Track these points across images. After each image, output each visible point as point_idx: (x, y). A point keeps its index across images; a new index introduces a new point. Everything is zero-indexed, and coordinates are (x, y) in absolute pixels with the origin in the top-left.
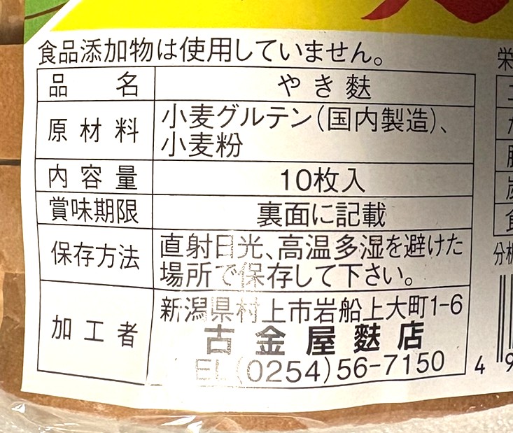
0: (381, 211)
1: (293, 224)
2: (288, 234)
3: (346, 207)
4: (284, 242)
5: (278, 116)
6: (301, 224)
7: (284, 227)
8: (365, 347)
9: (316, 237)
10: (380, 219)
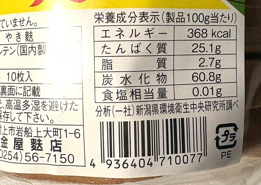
0: (38, 90)
1: (10, 95)
2: (8, 99)
3: (26, 88)
4: (7, 102)
5: (6, 50)
6: (12, 95)
7: (7, 96)
8: (36, 148)
9: (17, 100)
10: (38, 93)
